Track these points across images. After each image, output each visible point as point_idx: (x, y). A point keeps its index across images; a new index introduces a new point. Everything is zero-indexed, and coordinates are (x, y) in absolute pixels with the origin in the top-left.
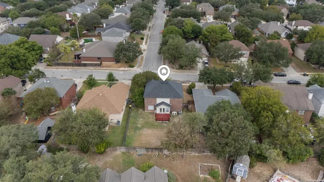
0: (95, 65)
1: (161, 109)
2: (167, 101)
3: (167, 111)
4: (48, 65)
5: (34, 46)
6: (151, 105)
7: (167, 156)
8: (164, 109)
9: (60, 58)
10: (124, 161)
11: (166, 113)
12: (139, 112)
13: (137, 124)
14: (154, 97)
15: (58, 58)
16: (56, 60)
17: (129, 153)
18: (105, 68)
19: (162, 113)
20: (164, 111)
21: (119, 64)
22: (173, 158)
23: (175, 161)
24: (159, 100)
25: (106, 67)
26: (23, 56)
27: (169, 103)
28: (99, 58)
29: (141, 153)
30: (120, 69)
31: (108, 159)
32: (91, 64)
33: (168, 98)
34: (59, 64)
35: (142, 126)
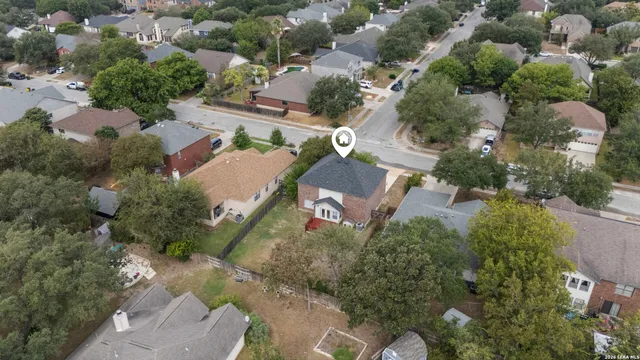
0: (275, 114)
1: (323, 211)
2: (338, 197)
3: (335, 217)
4: (205, 103)
5: (191, 67)
6: (308, 198)
7: (282, 296)
8: (328, 212)
9: (229, 94)
10: (208, 282)
11: (331, 219)
12: (289, 208)
13: (272, 227)
14: (315, 186)
15: (226, 92)
16: (220, 97)
17: (225, 272)
18: (289, 122)
19: (326, 218)
20: (328, 217)
21: (316, 119)
22: (290, 303)
23: (290, 310)
24: (323, 193)
25: (292, 120)
26: (155, 80)
27: (341, 202)
28: (284, 103)
29: (245, 278)
30: (313, 127)
31: (186, 272)
32: (268, 110)
33: (340, 191)
34: (220, 104)
35: (275, 233)
